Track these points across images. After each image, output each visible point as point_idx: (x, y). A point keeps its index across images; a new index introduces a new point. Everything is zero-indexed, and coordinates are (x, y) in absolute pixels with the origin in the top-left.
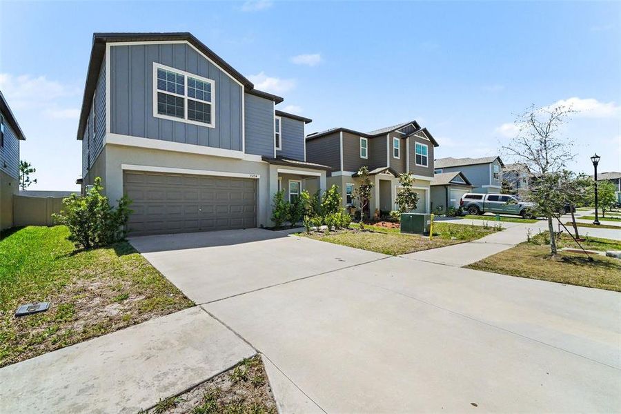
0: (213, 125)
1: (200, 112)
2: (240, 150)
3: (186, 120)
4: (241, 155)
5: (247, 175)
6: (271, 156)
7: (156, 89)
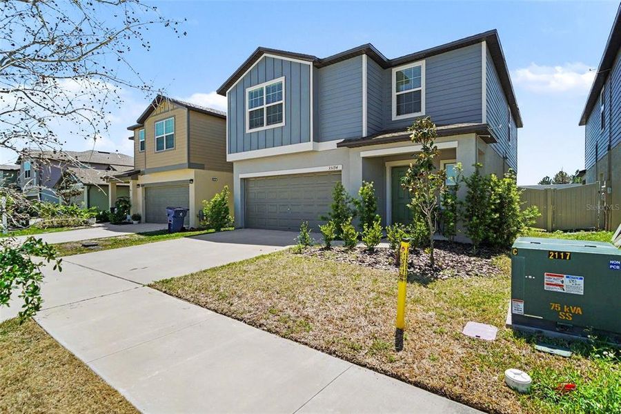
0: (284, 123)
1: (275, 114)
2: (309, 140)
3: (265, 127)
4: (308, 146)
5: (326, 169)
6: (356, 135)
7: (248, 110)
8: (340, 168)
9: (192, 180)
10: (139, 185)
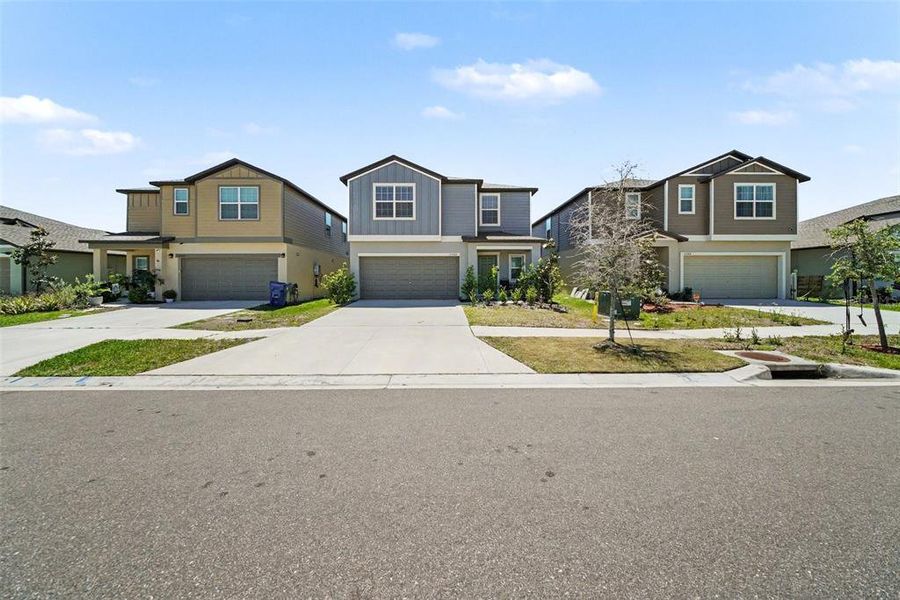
0: (414, 218)
1: (405, 210)
2: (438, 234)
3: (394, 218)
4: (438, 238)
5: (447, 255)
6: (471, 235)
7: (375, 201)
8: (458, 255)
9: (284, 255)
10: (172, 255)
